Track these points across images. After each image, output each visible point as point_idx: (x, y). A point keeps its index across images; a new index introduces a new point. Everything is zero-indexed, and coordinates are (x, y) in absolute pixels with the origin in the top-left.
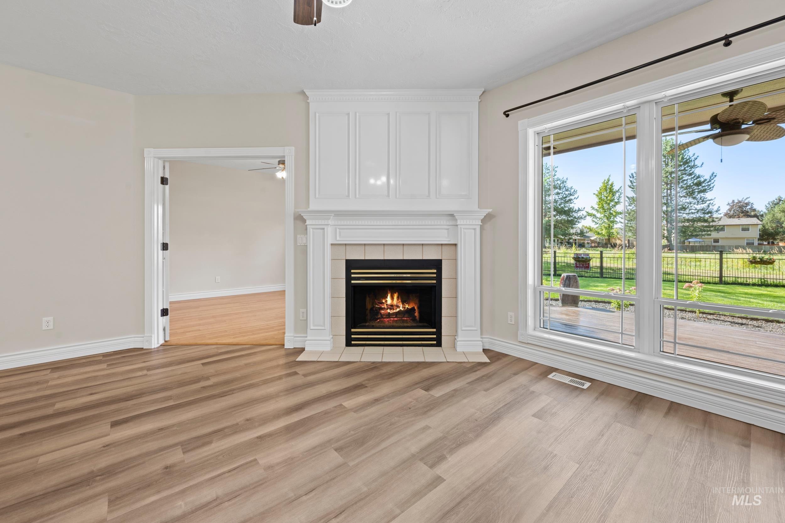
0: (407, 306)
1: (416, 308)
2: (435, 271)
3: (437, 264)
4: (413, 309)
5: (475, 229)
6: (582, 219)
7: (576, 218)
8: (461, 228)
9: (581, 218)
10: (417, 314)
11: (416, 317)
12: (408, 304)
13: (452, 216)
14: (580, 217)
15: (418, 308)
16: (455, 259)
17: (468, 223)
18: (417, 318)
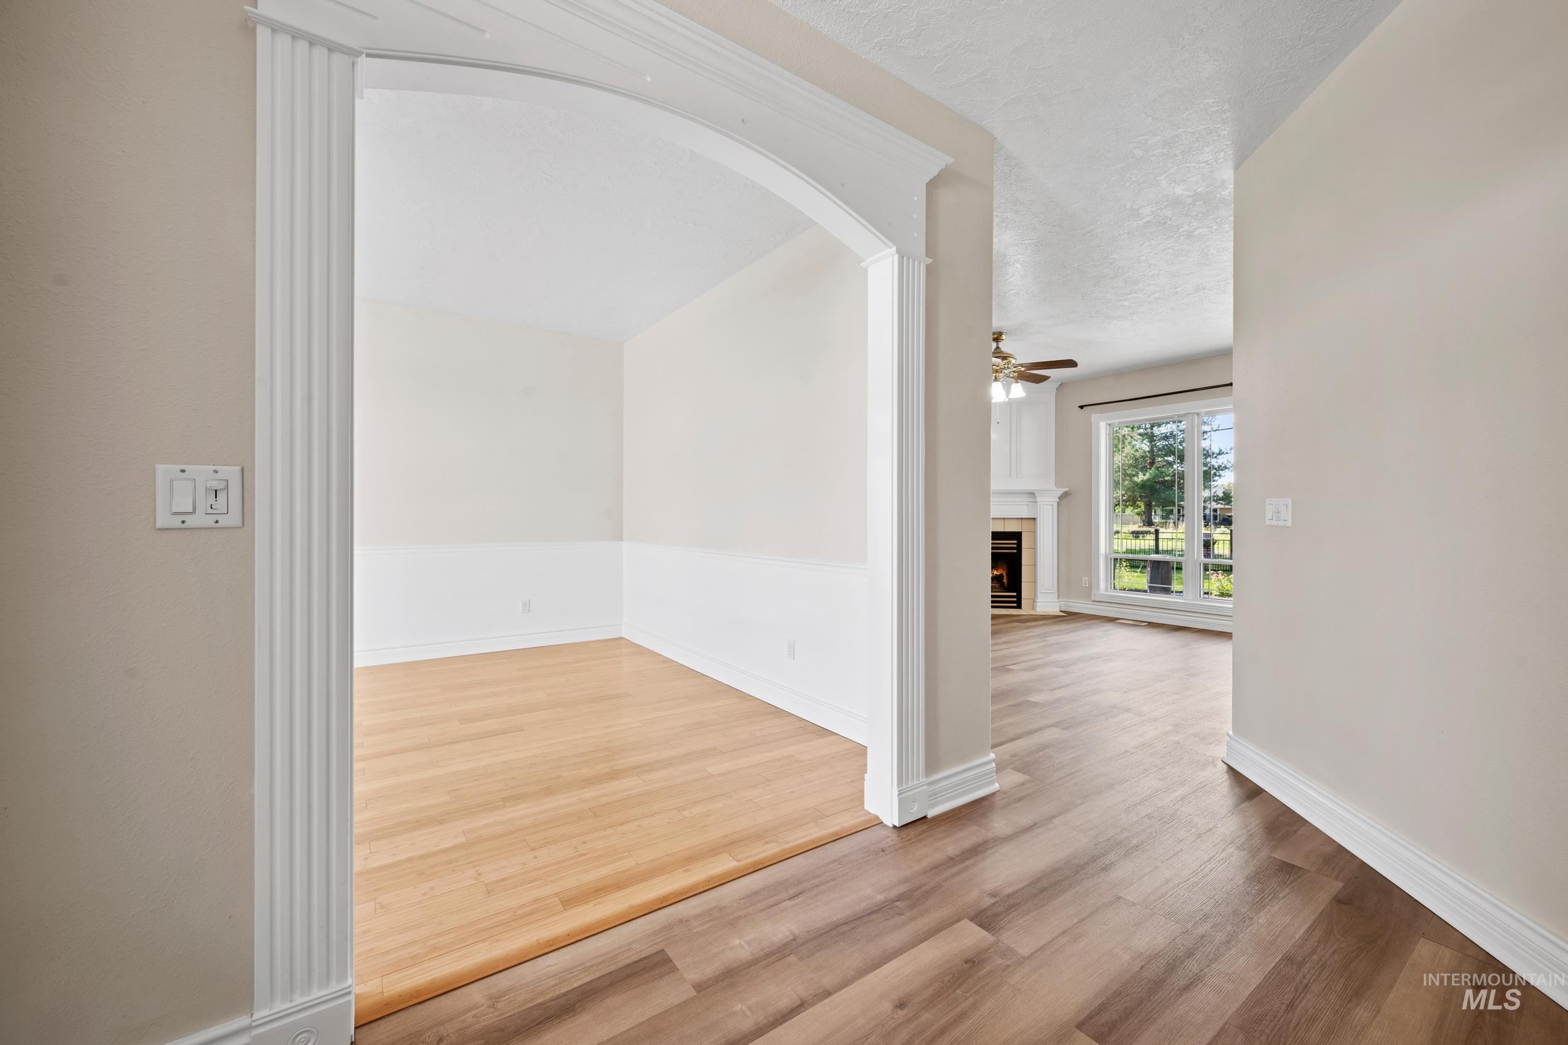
0: (995, 572)
1: (1004, 574)
2: (1016, 542)
3: (1017, 536)
4: (1001, 575)
5: (1052, 505)
6: (1227, 470)
7: (1215, 469)
8: (1040, 504)
9: (1226, 468)
10: (1005, 580)
11: (1004, 583)
12: (997, 570)
13: (1032, 494)
14: (1223, 465)
15: (1007, 574)
16: (1034, 532)
17: (1047, 500)
18: (1006, 584)
